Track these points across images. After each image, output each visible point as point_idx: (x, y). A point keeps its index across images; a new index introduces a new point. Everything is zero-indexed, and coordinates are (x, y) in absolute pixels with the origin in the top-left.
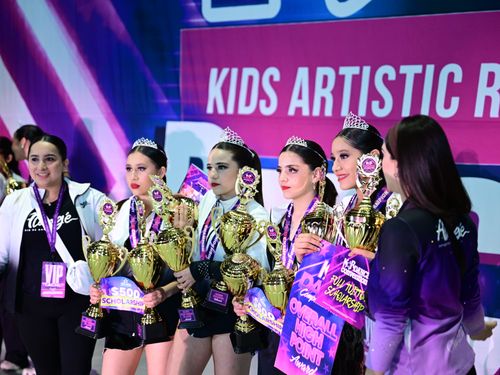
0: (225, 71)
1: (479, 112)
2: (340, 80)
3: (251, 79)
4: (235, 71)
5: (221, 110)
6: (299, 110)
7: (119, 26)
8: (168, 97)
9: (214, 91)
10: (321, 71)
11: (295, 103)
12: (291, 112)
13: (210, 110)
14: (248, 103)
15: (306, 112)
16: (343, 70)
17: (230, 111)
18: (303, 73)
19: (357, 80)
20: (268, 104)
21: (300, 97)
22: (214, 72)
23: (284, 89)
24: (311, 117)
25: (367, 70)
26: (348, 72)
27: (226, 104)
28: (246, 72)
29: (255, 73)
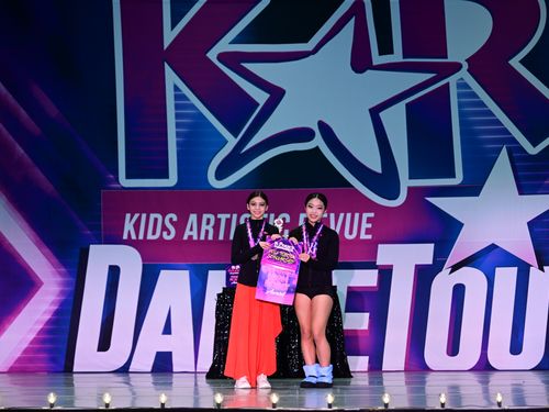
0: (136, 216)
2: (218, 221)
3: (156, 220)
4: (144, 216)
5: (134, 237)
6: (190, 237)
7: (48, 186)
8: (91, 230)
9: (129, 227)
10: (205, 216)
11: (187, 233)
12: (185, 238)
13: (125, 237)
14: (154, 233)
15: (195, 238)
16: (219, 216)
17: (141, 237)
18: (193, 218)
19: (229, 222)
20: (169, 234)
21: (191, 229)
22: (128, 216)
23: (180, 226)
24: (199, 241)
25: (235, 216)
26: (223, 217)
27: (137, 233)
28: (153, 216)
29: (159, 217)
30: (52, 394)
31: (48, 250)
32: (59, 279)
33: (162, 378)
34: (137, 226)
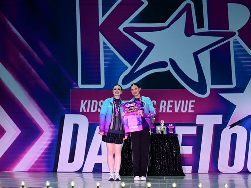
0: (86, 101)
1: (160, 111)
3: (95, 103)
4: (90, 101)
5: (85, 111)
7: (46, 87)
8: (66, 108)
9: (83, 106)
13: (81, 111)
14: (94, 109)
17: (88, 111)
22: (82, 101)
27: (86, 110)
28: (93, 101)
29: (96, 102)
30: (48, 182)
31: (46, 117)
32: (51, 130)
33: (97, 175)
34: (86, 106)
